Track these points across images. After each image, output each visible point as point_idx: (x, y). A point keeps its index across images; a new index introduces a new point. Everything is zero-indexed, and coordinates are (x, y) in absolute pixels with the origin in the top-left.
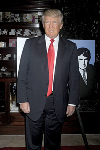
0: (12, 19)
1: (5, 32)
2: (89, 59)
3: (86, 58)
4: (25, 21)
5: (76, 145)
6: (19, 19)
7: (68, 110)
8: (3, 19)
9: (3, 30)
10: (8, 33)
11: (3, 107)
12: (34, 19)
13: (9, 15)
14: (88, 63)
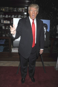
0: (13, 10)
1: (10, 16)
2: (47, 29)
3: (45, 28)
4: (19, 11)
5: (39, 66)
6: (16, 10)
7: (40, 51)
8: (9, 10)
9: (8, 16)
10: (11, 17)
11: (8, 49)
12: (23, 10)
13: (11, 8)
14: (46, 31)
